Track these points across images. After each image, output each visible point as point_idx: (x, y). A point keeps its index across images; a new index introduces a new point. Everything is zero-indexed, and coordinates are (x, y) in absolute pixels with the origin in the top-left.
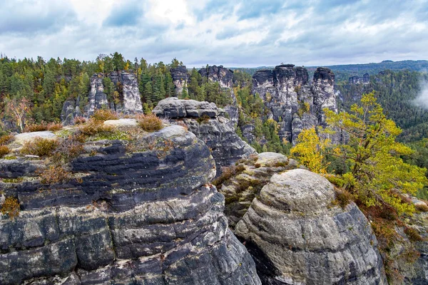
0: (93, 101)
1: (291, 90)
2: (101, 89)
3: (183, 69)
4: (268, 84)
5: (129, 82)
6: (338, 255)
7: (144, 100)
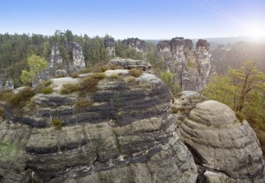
0: (52, 60)
1: (182, 53)
2: (58, 52)
3: (112, 40)
4: (167, 50)
5: (77, 48)
6: (241, 150)
7: (86, 59)
